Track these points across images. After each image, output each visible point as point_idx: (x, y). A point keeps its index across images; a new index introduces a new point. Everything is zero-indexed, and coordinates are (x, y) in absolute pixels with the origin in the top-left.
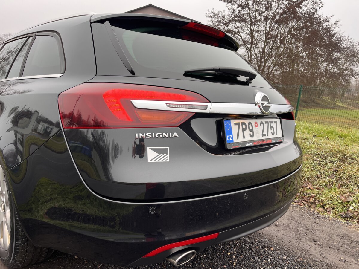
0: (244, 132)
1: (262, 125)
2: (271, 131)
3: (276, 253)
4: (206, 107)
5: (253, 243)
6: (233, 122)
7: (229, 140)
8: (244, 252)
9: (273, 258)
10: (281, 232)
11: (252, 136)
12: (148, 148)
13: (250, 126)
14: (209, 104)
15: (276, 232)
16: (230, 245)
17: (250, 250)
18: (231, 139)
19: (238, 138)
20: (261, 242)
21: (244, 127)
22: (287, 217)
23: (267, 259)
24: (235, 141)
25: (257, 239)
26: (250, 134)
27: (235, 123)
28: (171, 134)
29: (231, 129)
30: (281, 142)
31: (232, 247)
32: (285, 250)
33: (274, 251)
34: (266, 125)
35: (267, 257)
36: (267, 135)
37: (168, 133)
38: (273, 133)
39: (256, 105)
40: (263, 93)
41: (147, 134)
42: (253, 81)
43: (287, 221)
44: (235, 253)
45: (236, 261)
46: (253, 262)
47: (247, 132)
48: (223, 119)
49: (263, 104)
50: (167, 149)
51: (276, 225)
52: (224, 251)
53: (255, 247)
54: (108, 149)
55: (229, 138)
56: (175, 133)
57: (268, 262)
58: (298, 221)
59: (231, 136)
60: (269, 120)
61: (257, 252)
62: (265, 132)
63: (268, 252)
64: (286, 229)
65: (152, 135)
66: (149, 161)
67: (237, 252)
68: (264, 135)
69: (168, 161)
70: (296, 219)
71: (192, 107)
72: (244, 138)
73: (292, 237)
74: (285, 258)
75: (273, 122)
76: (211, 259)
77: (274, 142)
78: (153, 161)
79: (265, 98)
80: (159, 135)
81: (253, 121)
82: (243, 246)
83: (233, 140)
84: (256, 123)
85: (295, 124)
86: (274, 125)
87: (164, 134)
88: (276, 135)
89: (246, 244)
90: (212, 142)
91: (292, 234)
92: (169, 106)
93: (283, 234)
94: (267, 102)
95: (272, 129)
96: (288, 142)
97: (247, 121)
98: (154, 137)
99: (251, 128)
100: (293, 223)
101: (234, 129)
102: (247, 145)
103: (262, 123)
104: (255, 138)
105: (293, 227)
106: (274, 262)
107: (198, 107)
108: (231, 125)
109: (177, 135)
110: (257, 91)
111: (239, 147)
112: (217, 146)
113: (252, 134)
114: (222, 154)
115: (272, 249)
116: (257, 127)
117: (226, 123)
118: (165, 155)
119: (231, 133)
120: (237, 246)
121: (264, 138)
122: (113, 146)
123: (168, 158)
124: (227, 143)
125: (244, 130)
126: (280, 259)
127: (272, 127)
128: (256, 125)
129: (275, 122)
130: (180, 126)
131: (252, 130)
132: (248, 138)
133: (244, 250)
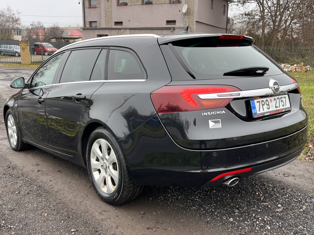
0: (263, 106)
1: (275, 100)
2: (281, 104)
3: (293, 192)
4: (239, 94)
5: (275, 187)
6: (256, 101)
7: (254, 112)
8: (268, 192)
9: (290, 195)
10: (297, 180)
11: (269, 109)
12: (209, 121)
13: (267, 102)
14: (241, 92)
15: (293, 180)
16: (257, 188)
17: (273, 191)
18: (255, 112)
19: (259, 111)
20: (281, 186)
21: (263, 103)
22: (303, 170)
23: (286, 195)
24: (258, 112)
25: (278, 184)
26: (267, 108)
27: (257, 102)
28: (221, 112)
29: (255, 105)
30: (290, 111)
31: (259, 190)
32: (300, 190)
33: (291, 191)
34: (278, 100)
35: (285, 194)
36: (278, 107)
37: (219, 112)
38: (283, 105)
39: (270, 88)
40: (274, 80)
41: (208, 113)
42: (267, 72)
43: (302, 172)
44: (262, 193)
45: (263, 197)
46: (276, 197)
47: (265, 106)
48: (250, 100)
49: (274, 87)
50: (219, 120)
51: (293, 176)
52: (253, 192)
53: (277, 189)
54: (183, 124)
55: (254, 111)
56: (223, 111)
57: (287, 197)
58: (312, 172)
59: (255, 110)
60: (280, 97)
61: (278, 192)
62: (278, 105)
63: (286, 192)
64: (302, 178)
65: (211, 113)
66: (210, 128)
67: (263, 193)
68: (276, 107)
69: (221, 127)
70: (310, 171)
71: (231, 95)
72: (263, 110)
73: (306, 182)
74: (300, 194)
75: (283, 98)
76: (244, 197)
77: (284, 111)
78: (212, 127)
79: (275, 84)
80: (214, 113)
81: (268, 99)
82: (268, 188)
83: (256, 113)
84: (271, 100)
85: (301, 97)
86: (283, 99)
87: (217, 112)
88: (286, 106)
89: (270, 188)
90: (244, 114)
91: (306, 181)
92: (218, 96)
93: (299, 181)
94: (277, 86)
95: (282, 102)
96: (295, 110)
97: (264, 99)
98: (212, 114)
99: (267, 104)
100: (307, 173)
101: (257, 105)
102: (266, 115)
103: (275, 99)
104: (271, 110)
105: (308, 176)
106: (291, 196)
107: (235, 94)
108: (254, 103)
109: (225, 113)
110: (271, 79)
111: (261, 116)
112: (247, 117)
113: (268, 107)
114: (251, 121)
115: (290, 190)
116: (271, 102)
117: (251, 102)
118: (219, 124)
119: (255, 108)
120: (263, 189)
121: (277, 109)
122: (185, 122)
123: (221, 125)
124: (253, 114)
125: (263, 105)
126: (296, 195)
127: (282, 101)
128: (271, 101)
129: (285, 97)
130: (225, 107)
131: (268, 105)
132: (266, 110)
133: (268, 191)
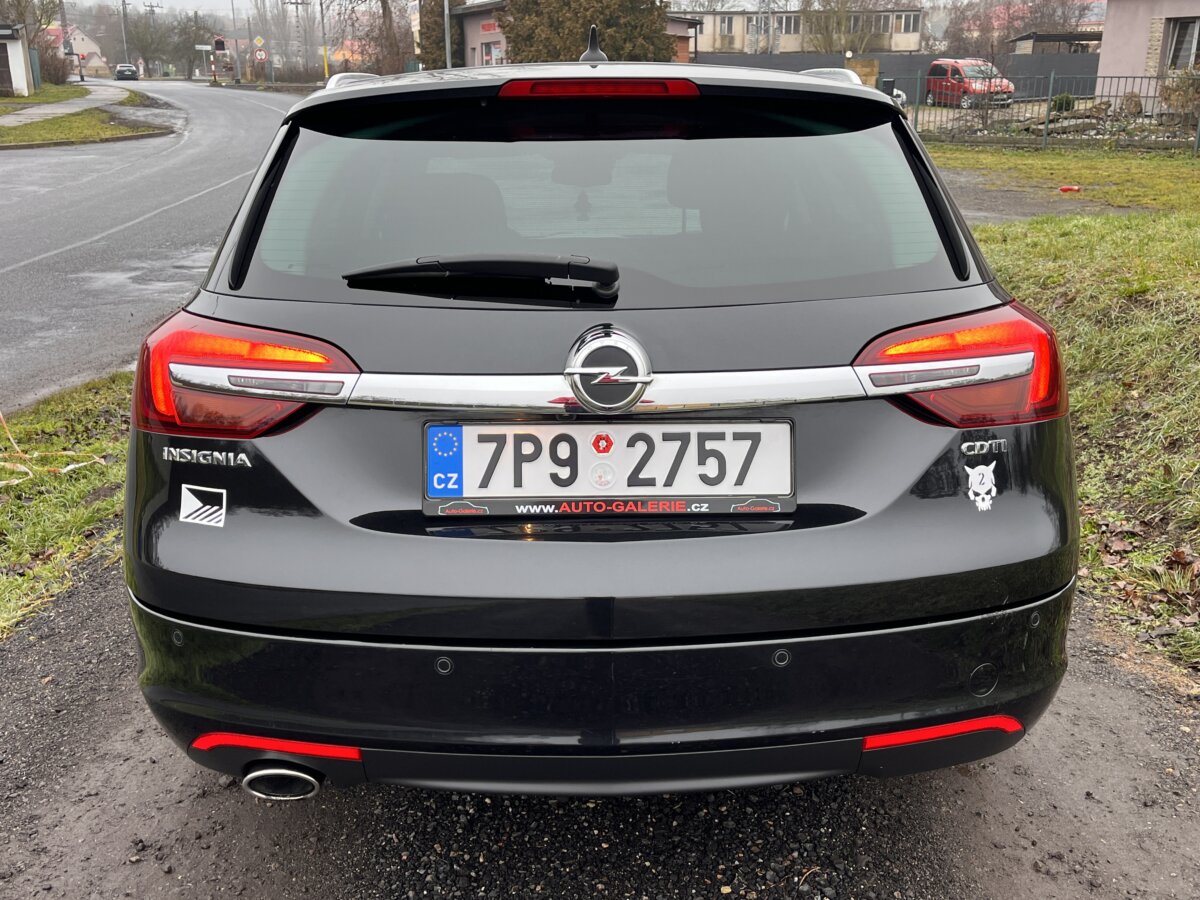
0: (525, 466)
4: (337, 388)
6: (470, 433)
7: (439, 487)
12: (184, 487)
14: (352, 378)
18: (452, 486)
19: (484, 484)
21: (527, 449)
24: (471, 489)
27: (479, 436)
37: (225, 454)
41: (184, 452)
50: (222, 494)
55: (444, 481)
56: (243, 455)
59: (451, 475)
65: (191, 454)
66: (181, 519)
69: (221, 525)
72: (518, 483)
78: (189, 520)
80: (205, 457)
81: (583, 432)
83: (460, 490)
86: (728, 448)
87: (218, 455)
88: (745, 485)
92: (235, 381)
94: (622, 369)
97: (545, 432)
98: (196, 460)
101: (476, 454)
102: (523, 510)
108: (459, 441)
117: (437, 434)
118: (216, 508)
121: (639, 491)
123: (223, 517)
129: (750, 436)
